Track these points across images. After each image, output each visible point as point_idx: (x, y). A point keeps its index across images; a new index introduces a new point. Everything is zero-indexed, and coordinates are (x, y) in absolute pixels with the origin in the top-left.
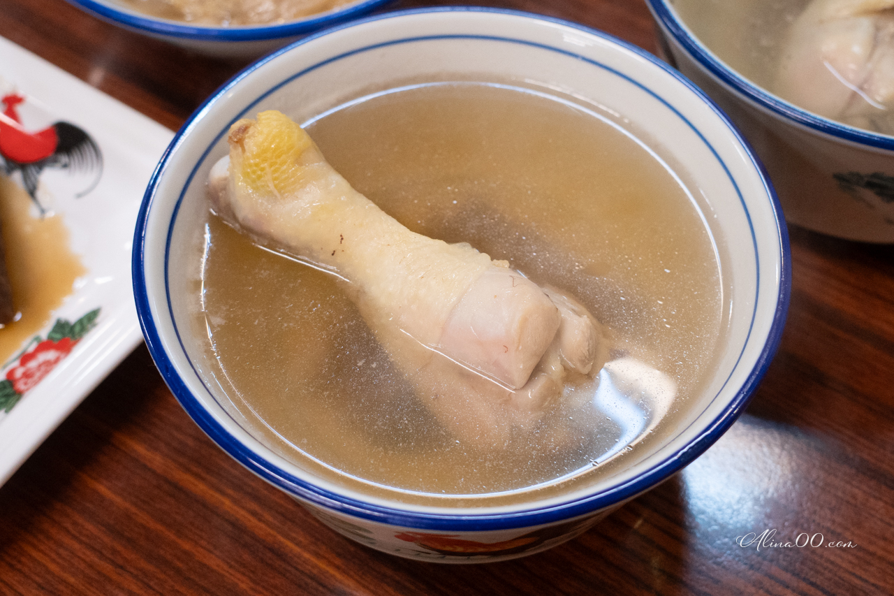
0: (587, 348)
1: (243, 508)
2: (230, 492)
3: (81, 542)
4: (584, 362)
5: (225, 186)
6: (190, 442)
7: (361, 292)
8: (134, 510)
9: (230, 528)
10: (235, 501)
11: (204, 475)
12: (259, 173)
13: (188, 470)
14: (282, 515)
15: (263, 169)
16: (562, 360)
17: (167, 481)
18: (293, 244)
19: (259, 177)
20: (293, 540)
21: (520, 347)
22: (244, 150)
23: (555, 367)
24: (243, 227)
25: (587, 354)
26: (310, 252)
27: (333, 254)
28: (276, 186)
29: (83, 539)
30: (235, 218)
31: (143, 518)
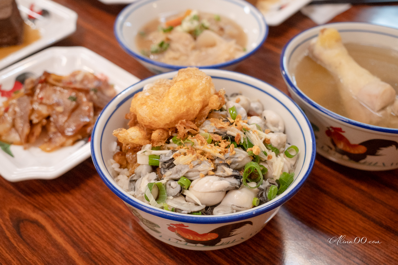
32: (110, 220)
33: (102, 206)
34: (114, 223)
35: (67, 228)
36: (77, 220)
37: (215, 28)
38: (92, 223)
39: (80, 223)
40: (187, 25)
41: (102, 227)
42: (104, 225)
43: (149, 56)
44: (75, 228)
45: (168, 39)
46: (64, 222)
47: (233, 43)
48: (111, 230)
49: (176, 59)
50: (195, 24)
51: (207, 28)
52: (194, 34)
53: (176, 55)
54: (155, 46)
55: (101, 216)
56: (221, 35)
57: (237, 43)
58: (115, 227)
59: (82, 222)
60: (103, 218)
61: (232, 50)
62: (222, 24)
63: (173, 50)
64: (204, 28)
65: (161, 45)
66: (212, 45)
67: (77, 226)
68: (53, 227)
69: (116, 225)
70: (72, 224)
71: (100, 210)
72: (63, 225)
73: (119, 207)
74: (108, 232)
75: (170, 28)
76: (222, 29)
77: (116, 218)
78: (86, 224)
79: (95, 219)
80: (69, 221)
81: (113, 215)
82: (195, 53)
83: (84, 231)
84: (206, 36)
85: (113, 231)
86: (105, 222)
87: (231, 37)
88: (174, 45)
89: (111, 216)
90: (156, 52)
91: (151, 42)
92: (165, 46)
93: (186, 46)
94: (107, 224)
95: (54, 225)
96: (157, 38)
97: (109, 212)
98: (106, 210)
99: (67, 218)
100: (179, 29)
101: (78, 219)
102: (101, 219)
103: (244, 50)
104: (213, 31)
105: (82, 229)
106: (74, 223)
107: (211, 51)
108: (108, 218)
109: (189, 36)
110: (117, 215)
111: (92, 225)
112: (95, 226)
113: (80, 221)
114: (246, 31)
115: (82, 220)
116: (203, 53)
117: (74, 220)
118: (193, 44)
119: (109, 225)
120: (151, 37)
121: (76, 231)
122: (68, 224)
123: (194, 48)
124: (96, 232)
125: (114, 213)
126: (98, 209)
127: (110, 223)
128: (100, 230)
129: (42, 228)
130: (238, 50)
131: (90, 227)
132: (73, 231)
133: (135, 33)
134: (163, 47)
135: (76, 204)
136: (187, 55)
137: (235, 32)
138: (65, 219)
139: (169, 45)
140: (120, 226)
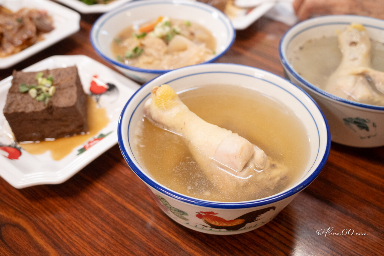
0: (262, 160)
1: (146, 215)
2: (142, 210)
3: (92, 222)
4: (261, 164)
5: (149, 108)
6: (131, 195)
7: (189, 142)
8: (110, 213)
9: (141, 221)
10: (143, 213)
11: (134, 204)
12: (160, 102)
13: (129, 203)
14: (158, 218)
15: (161, 101)
16: (254, 164)
17: (122, 205)
18: (169, 125)
19: (160, 104)
20: (161, 226)
21: (241, 157)
22: (156, 95)
23: (251, 166)
24: (154, 120)
25: (262, 162)
26: (174, 128)
27: (182, 129)
28: (165, 106)
29: (93, 221)
30: (151, 118)
31: (113, 216)
32: (90, 221)
33: (82, 207)
34: (94, 223)
35: (48, 230)
36: (58, 222)
37: (186, 33)
38: (72, 224)
39: (61, 224)
40: (159, 31)
41: (82, 227)
42: (84, 225)
43: (123, 61)
44: (56, 229)
45: (142, 45)
46: (44, 224)
47: (203, 46)
48: (91, 230)
49: (150, 63)
50: (167, 30)
51: (178, 34)
52: (166, 39)
53: (149, 59)
54: (129, 52)
55: (81, 216)
56: (191, 40)
57: (207, 46)
58: (95, 227)
59: (63, 223)
60: (83, 218)
61: (202, 54)
62: (192, 29)
63: (147, 55)
64: (175, 33)
65: (136, 50)
66: (184, 49)
67: (58, 228)
68: (34, 230)
69: (96, 225)
70: (53, 226)
71: (80, 211)
72: (44, 227)
73: (99, 208)
74: (88, 232)
75: (144, 34)
76: (192, 34)
77: (96, 218)
78: (67, 226)
79: (76, 220)
80: (50, 223)
81: (92, 215)
82: (168, 57)
83: (64, 232)
84: (177, 41)
85: (93, 231)
86: (85, 222)
87: (202, 41)
88: (148, 50)
89: (91, 216)
90: (131, 58)
91: (125, 48)
92: (139, 51)
93: (158, 50)
94: (87, 224)
95: (36, 228)
96: (131, 44)
97: (89, 212)
98: (86, 211)
99: (48, 220)
100: (151, 35)
101: (59, 220)
102: (82, 220)
103: (214, 53)
104: (184, 36)
105: (63, 230)
106: (54, 224)
107: (182, 55)
108: (88, 219)
109: (161, 41)
110: (96, 215)
111: (72, 226)
112: (75, 226)
113: (61, 222)
114: (215, 35)
115: (63, 222)
116: (176, 57)
117: (55, 222)
118: (165, 48)
119: (89, 225)
120: (126, 43)
121: (57, 232)
122: (49, 226)
123: (167, 53)
124: (76, 233)
125: (94, 213)
126: (77, 210)
127: (90, 223)
128: (80, 230)
129: (24, 230)
130: (208, 53)
131: (71, 228)
132: (54, 232)
133: (110, 40)
134: (137, 53)
135: (56, 206)
136: (160, 60)
137: (204, 36)
138: (46, 222)
139: (142, 50)
140: (99, 226)
